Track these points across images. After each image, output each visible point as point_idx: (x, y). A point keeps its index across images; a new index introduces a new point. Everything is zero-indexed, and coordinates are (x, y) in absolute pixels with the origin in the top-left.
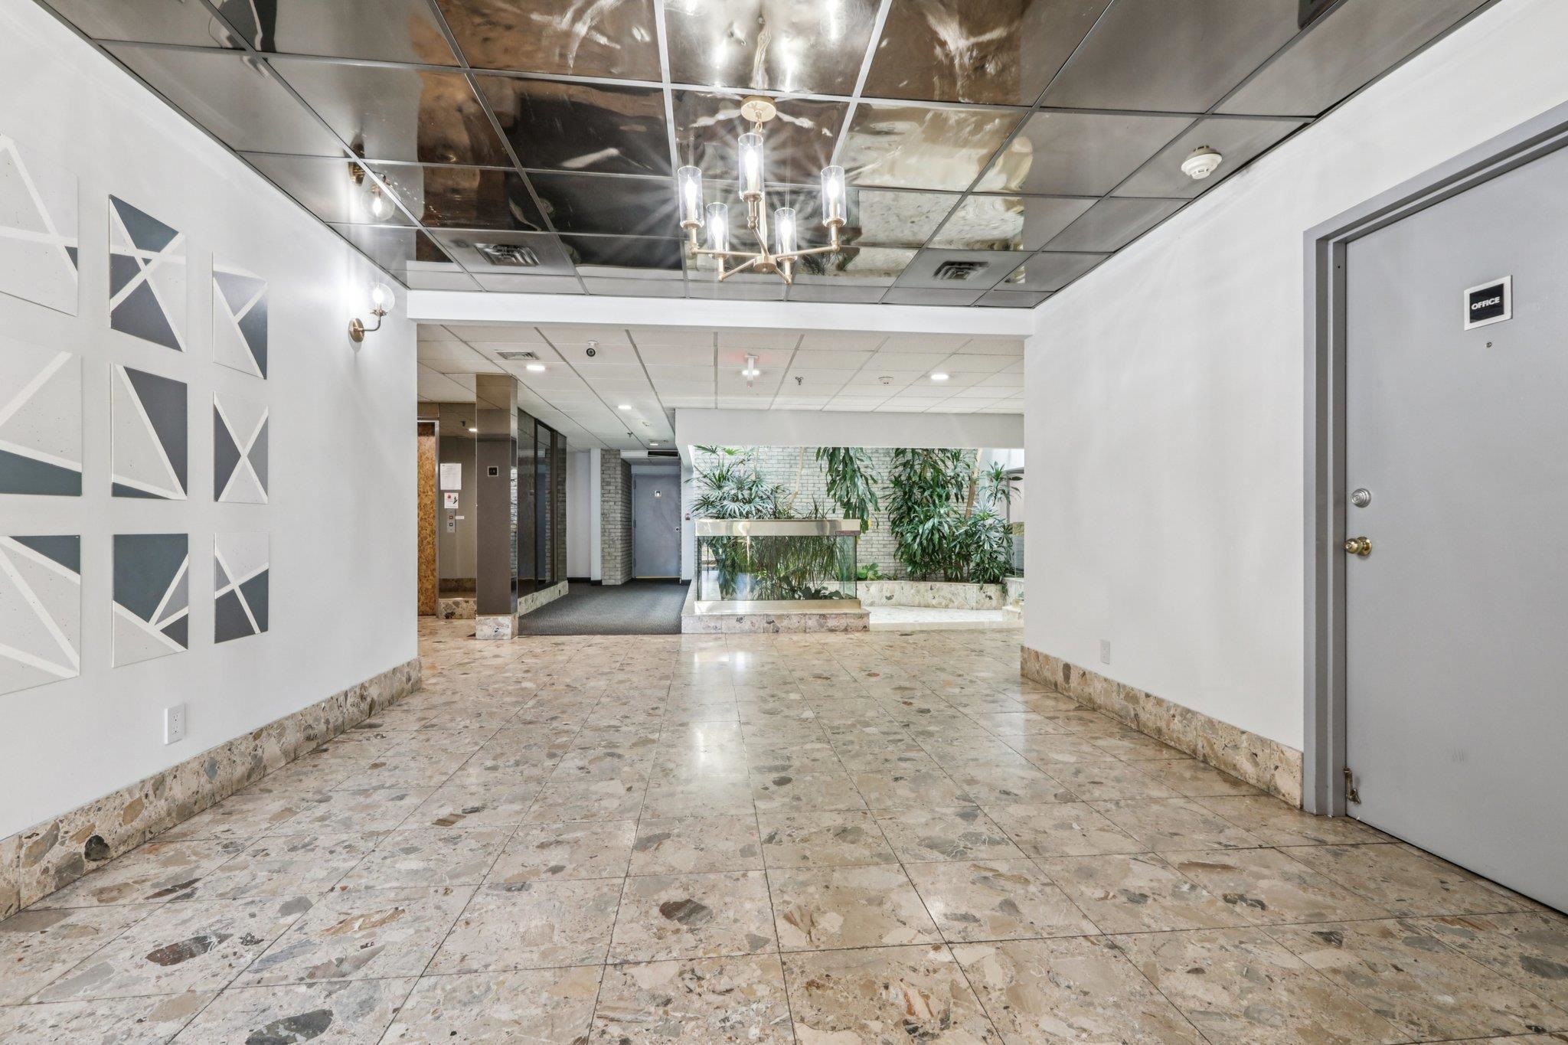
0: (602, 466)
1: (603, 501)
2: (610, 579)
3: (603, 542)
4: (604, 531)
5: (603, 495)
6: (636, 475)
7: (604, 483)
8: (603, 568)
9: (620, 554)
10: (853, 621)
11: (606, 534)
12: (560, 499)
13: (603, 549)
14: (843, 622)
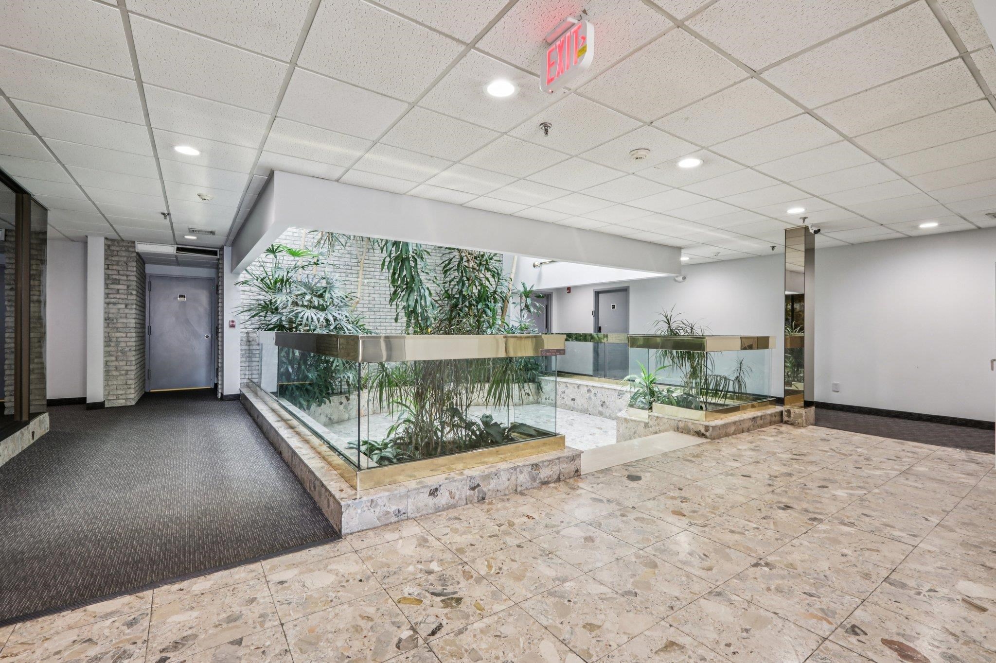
0: (106, 259)
1: (108, 304)
2: (118, 399)
3: (108, 354)
4: (108, 341)
5: (107, 295)
6: (151, 276)
7: (110, 281)
8: (106, 386)
9: (133, 368)
10: (565, 466)
11: (113, 344)
12: (35, 298)
13: (106, 363)
14: (555, 470)
